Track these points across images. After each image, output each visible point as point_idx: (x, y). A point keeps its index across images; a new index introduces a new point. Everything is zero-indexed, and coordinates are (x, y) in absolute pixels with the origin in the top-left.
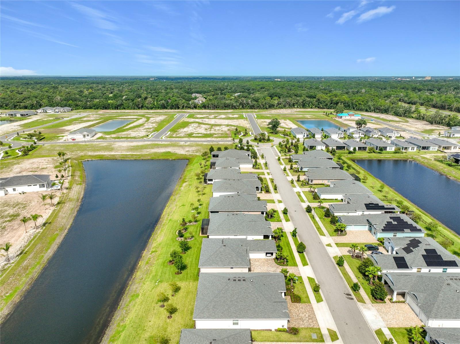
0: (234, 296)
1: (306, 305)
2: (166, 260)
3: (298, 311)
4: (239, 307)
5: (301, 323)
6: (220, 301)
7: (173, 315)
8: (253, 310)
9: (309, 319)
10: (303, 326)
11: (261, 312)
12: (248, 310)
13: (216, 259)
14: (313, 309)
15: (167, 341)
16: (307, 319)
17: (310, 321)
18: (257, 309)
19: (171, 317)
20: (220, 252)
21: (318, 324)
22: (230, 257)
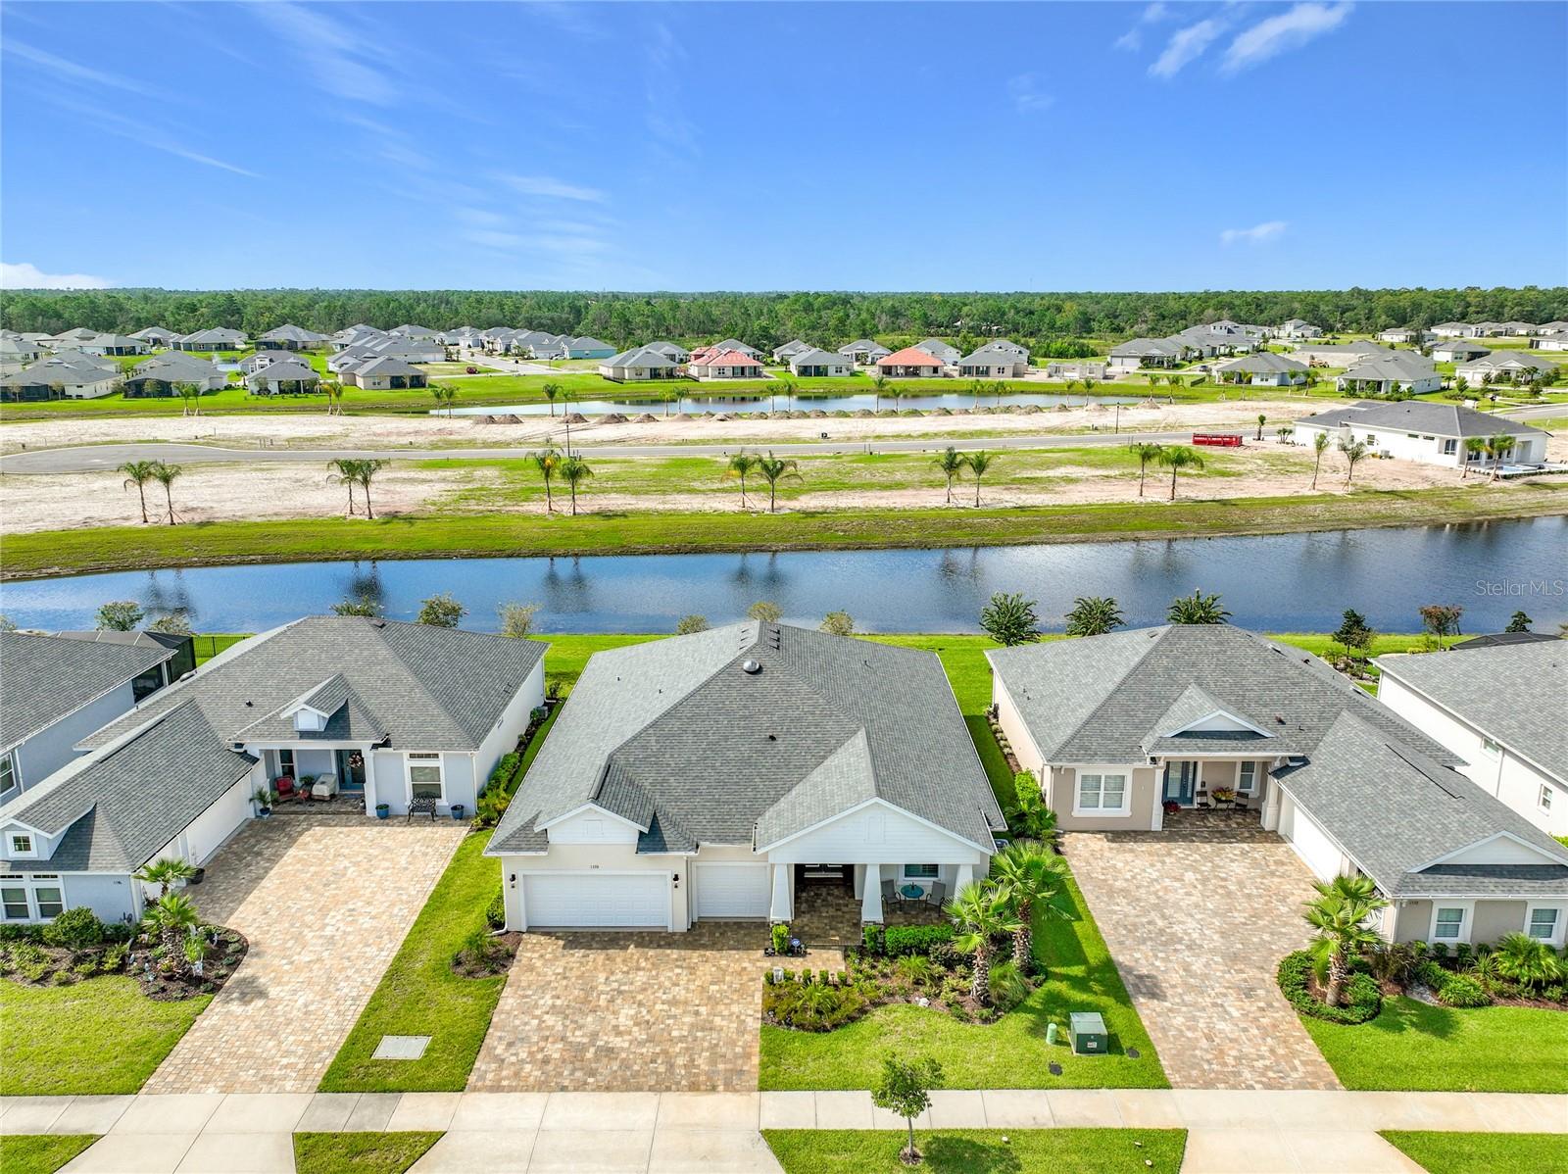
1: (747, 1056)
5: (546, 1001)
9: (572, 1047)
10: (507, 1004)
16: (578, 1038)
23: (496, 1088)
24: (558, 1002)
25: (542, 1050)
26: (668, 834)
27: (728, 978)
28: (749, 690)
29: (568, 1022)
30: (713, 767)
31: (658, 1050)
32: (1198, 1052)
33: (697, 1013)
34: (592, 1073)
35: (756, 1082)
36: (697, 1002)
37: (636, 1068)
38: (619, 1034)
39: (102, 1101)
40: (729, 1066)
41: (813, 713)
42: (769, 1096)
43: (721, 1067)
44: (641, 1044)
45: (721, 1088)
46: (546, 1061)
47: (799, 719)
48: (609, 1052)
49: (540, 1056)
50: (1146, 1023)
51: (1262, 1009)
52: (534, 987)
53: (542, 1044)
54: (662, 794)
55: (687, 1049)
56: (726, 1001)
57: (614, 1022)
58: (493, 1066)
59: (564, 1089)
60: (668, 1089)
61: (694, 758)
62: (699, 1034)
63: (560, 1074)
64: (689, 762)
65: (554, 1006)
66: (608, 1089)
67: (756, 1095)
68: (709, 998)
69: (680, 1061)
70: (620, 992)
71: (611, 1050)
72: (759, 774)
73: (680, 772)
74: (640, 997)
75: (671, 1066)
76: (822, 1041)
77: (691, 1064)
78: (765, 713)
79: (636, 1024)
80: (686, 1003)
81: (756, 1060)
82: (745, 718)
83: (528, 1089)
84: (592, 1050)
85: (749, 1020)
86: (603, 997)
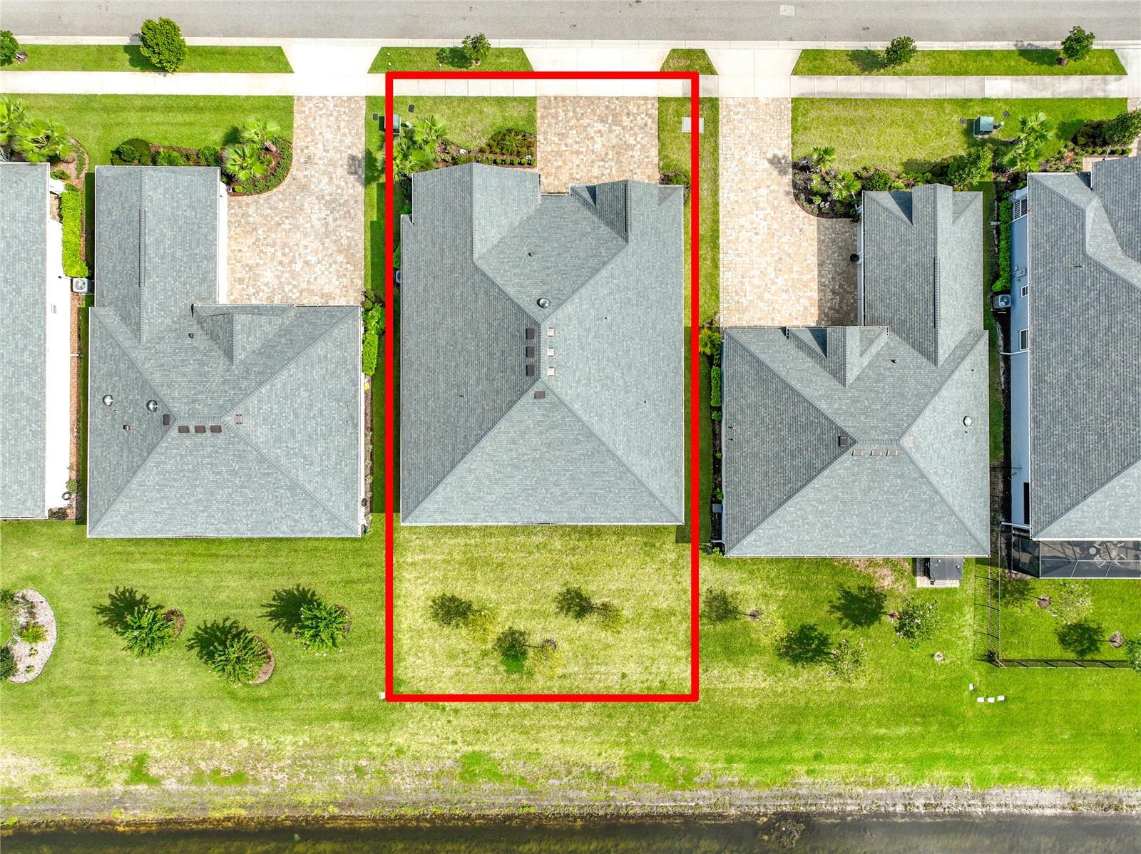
0: (608, 377)
1: (542, 117)
2: (233, 695)
3: (578, 153)
4: (646, 359)
5: (637, 154)
6: (625, 432)
7: (597, 601)
8: (654, 309)
9: (619, 123)
10: (654, 152)
11: (661, 283)
12: (654, 330)
13: (317, 460)
14: (564, 99)
15: (715, 598)
16: (617, 129)
17: (626, 121)
18: (653, 297)
19: (605, 607)
20: (279, 439)
21: (639, 98)
22: (304, 394)
23: (646, 99)
24: (631, 153)
25: (632, 121)
26: (587, 195)
27: (553, 171)
28: (545, 287)
29: (624, 139)
30: (566, 237)
31: (581, 121)
32: (347, 119)
33: (566, 145)
34: (607, 107)
35: (538, 101)
36: (567, 153)
37: (589, 110)
38: (600, 131)
39: (803, 94)
40: (550, 111)
41: (505, 271)
42: (532, 94)
43: (553, 111)
44: (589, 125)
45: (552, 99)
46: (628, 114)
47: (514, 267)
48: (603, 120)
49: (632, 118)
50: (364, 138)
51: (307, 147)
52: (645, 164)
53: (632, 125)
54: (593, 222)
55: (568, 122)
56: (553, 154)
57: (603, 139)
58: (650, 112)
59: (617, 98)
60: (574, 98)
61: (577, 242)
62: (564, 131)
63: (621, 107)
64: (580, 240)
65: (633, 150)
66: (599, 98)
67: (538, 95)
68: (561, 156)
69: (571, 114)
70: (603, 160)
71: (602, 121)
72: (538, 232)
73: (584, 234)
74: (594, 157)
75: (574, 111)
76: (510, 125)
77: (566, 112)
78: (535, 271)
79: (592, 138)
80: (572, 152)
81: (539, 114)
82: (548, 268)
83: (633, 98)
84: (610, 122)
85: (542, 141)
86: (611, 157)
